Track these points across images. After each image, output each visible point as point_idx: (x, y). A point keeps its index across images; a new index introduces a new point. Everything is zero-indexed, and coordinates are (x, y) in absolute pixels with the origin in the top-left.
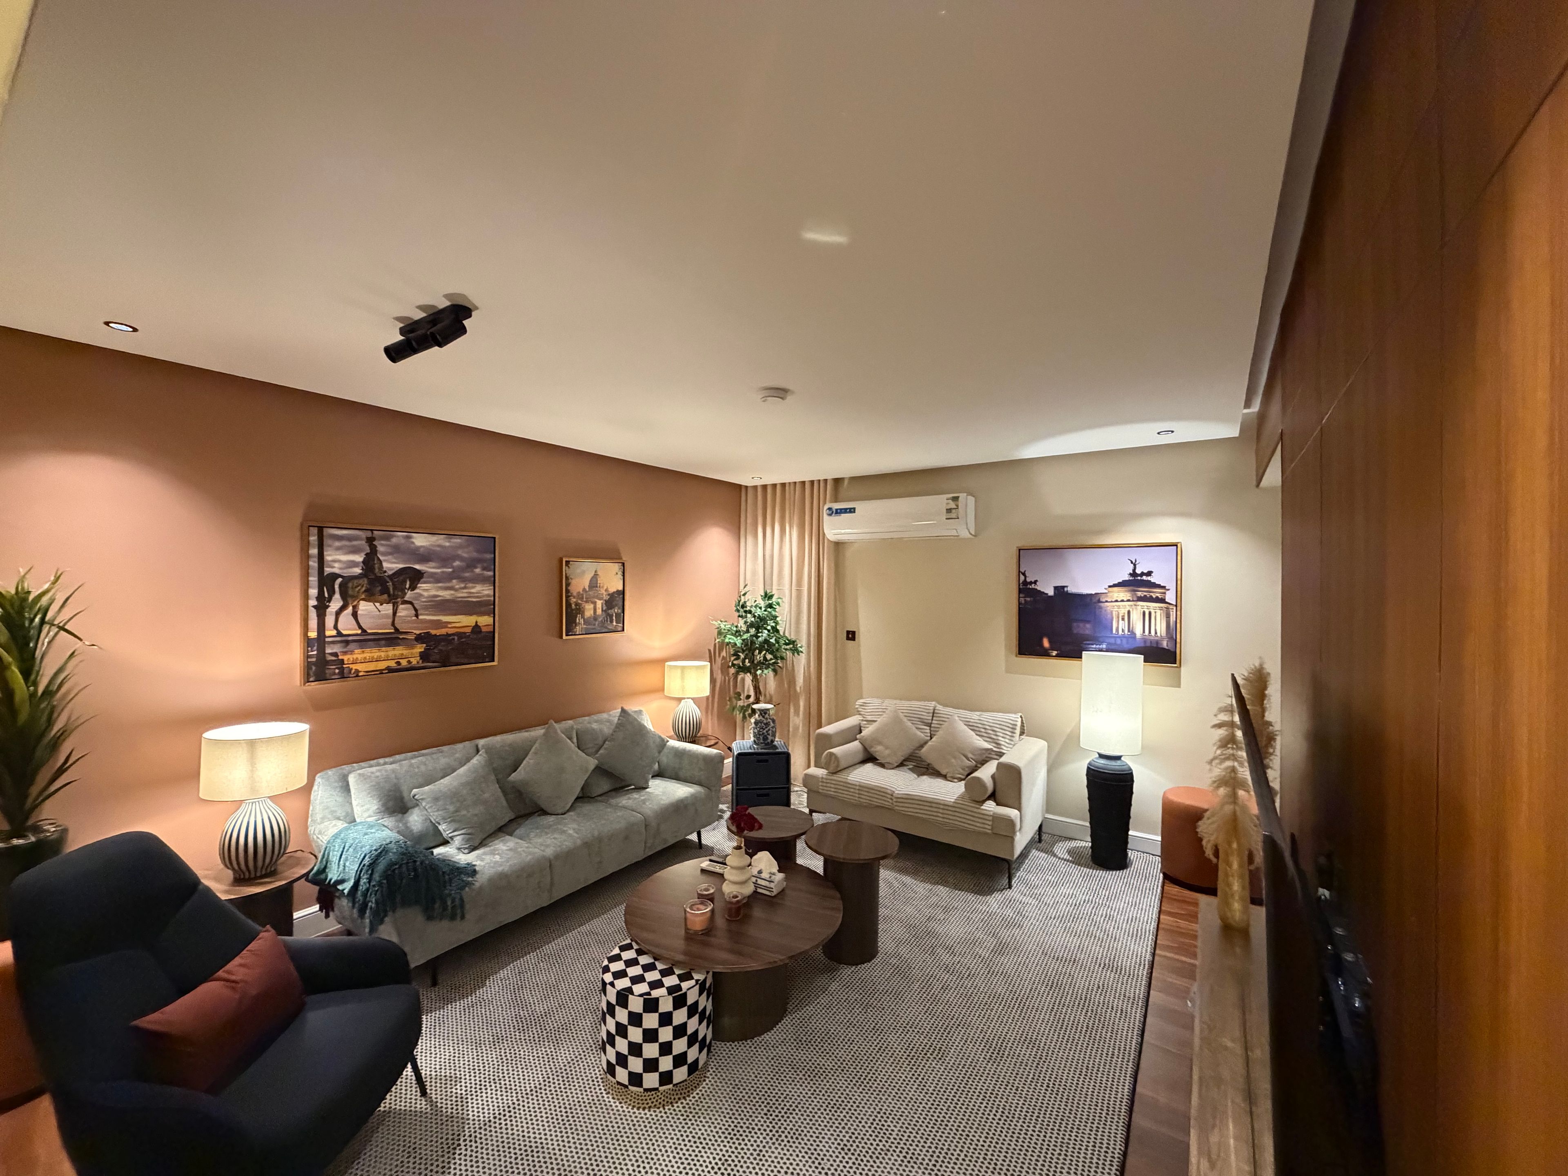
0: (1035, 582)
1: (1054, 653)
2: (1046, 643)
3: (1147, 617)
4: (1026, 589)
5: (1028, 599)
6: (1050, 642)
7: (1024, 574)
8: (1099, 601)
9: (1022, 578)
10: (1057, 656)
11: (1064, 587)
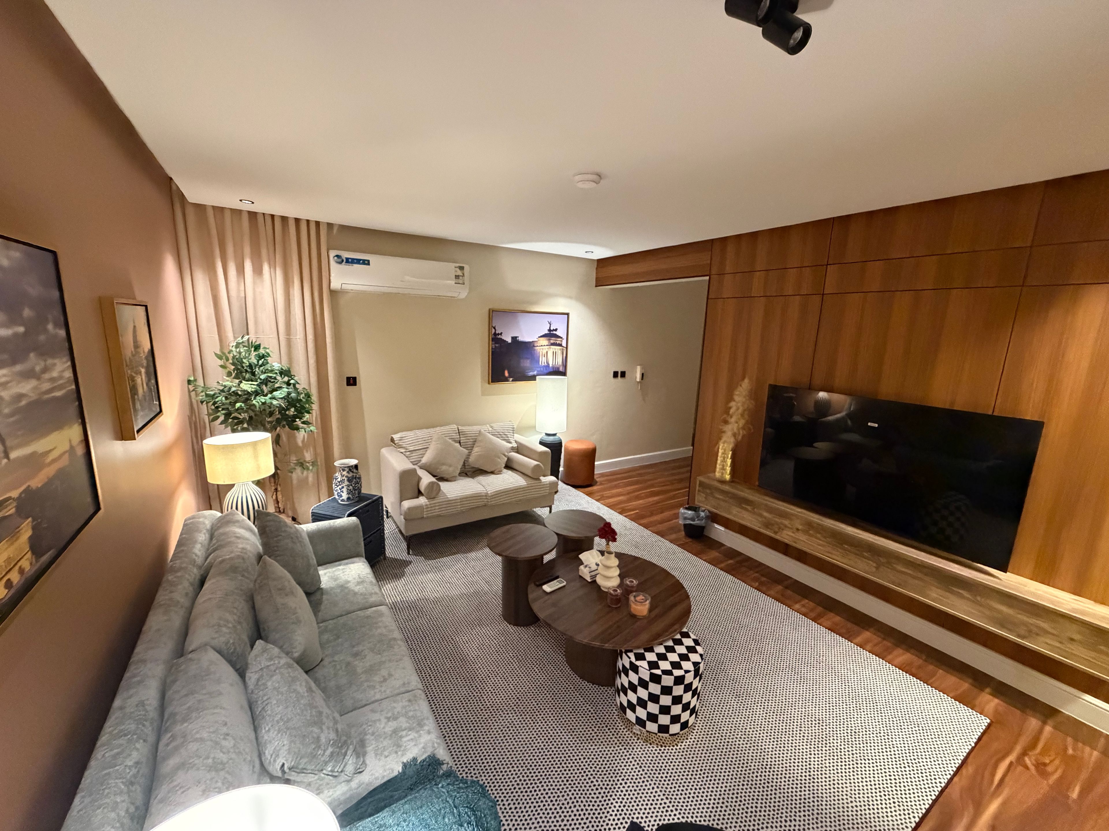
0: (501, 333)
1: (511, 379)
2: (506, 374)
3: (554, 354)
4: (496, 339)
5: (497, 345)
6: (509, 373)
7: (494, 328)
8: (534, 346)
9: (493, 330)
10: (512, 381)
11: (516, 337)
